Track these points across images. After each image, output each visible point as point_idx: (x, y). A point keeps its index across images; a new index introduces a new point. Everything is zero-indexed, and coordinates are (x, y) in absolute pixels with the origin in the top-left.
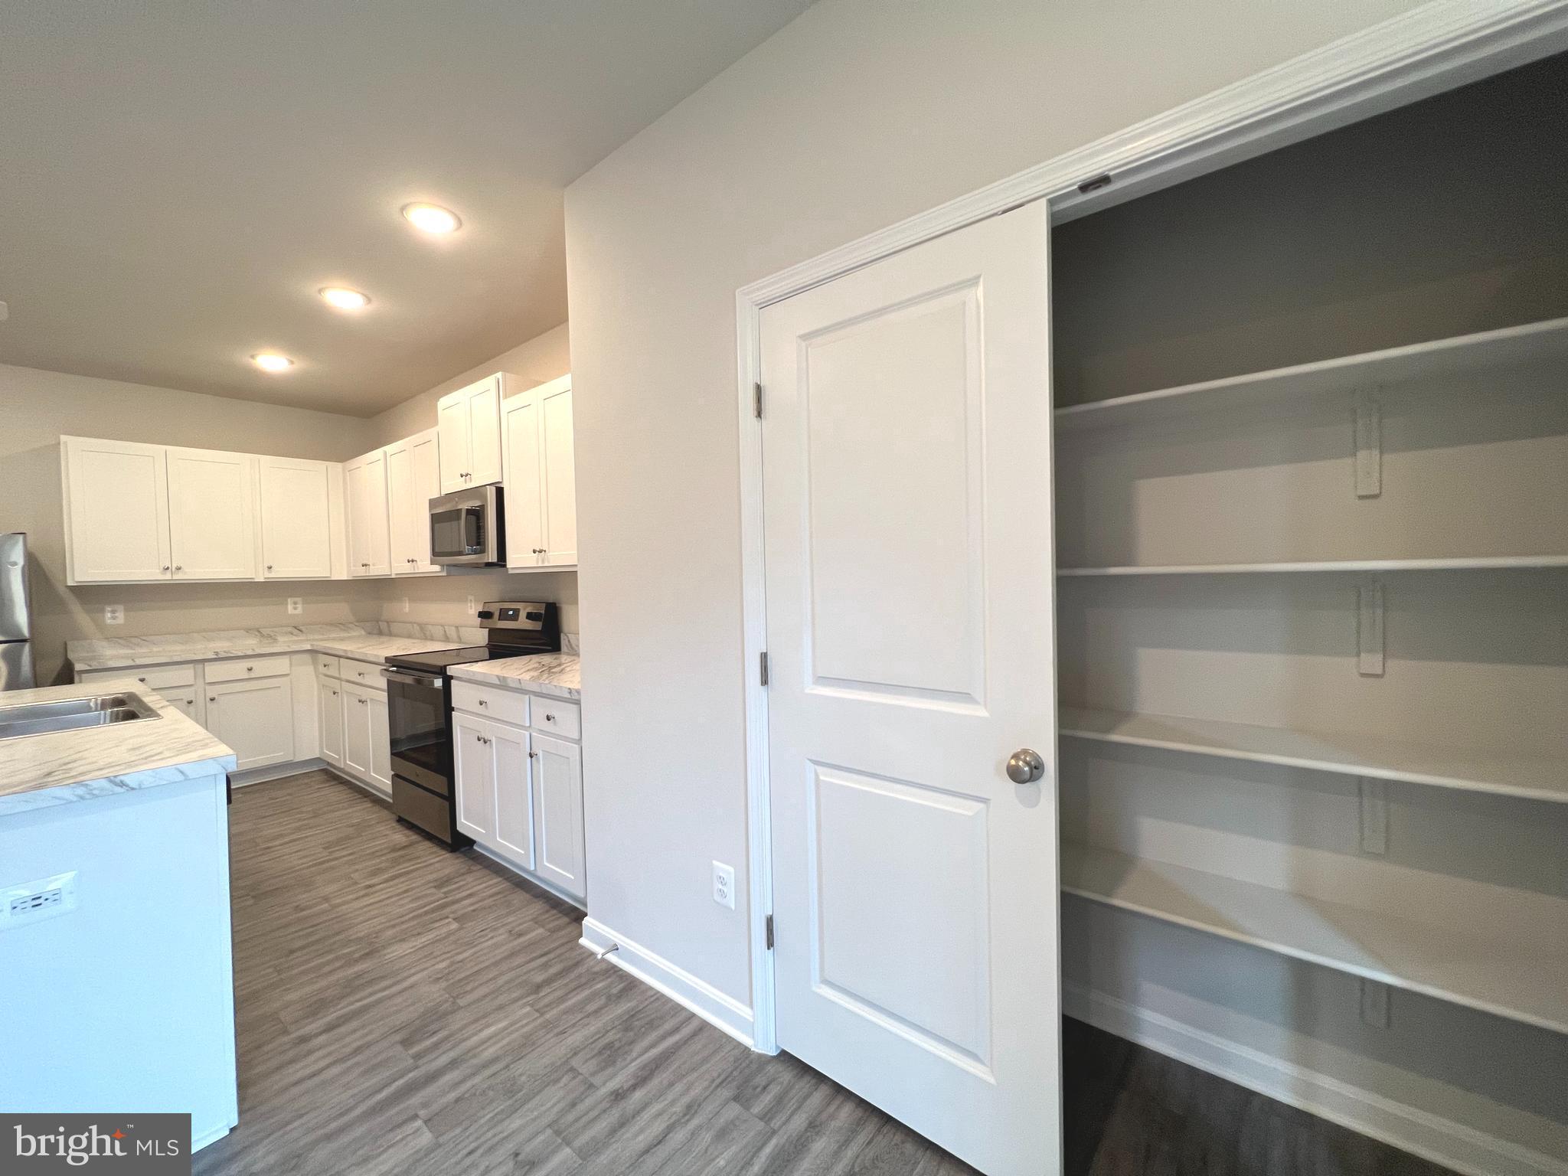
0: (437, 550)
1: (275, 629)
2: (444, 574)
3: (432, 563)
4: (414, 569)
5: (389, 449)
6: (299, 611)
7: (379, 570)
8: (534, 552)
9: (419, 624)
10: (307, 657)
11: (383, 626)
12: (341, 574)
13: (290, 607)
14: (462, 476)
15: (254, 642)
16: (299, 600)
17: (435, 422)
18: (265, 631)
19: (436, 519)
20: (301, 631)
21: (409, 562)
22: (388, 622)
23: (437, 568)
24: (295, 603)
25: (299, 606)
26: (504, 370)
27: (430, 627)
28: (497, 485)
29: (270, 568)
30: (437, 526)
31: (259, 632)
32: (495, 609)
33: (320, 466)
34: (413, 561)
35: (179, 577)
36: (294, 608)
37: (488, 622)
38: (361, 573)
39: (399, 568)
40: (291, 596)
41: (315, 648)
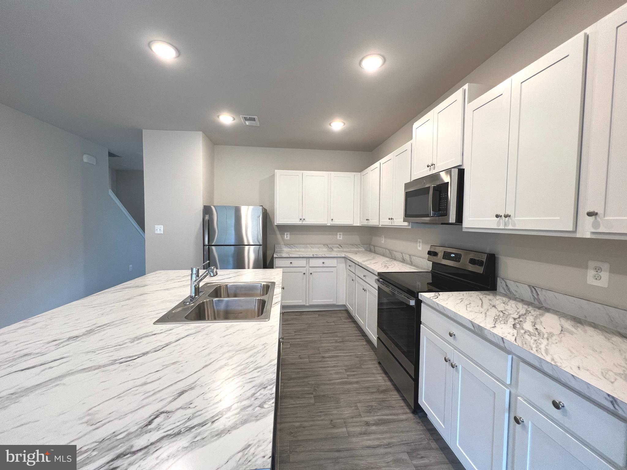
0: (408, 213)
1: (333, 245)
2: (410, 227)
3: (404, 221)
4: (392, 224)
5: (382, 161)
6: (341, 238)
7: (374, 222)
8: (497, 216)
9: (389, 250)
10: (343, 260)
11: (372, 247)
12: (357, 224)
13: (338, 236)
14: (428, 167)
15: (326, 250)
16: (341, 233)
17: (411, 138)
18: (330, 246)
19: (408, 195)
20: (341, 247)
21: (389, 219)
22: (374, 246)
23: (406, 224)
24: (340, 235)
25: (341, 236)
26: (470, 82)
27: (395, 252)
28: (460, 168)
29: (332, 220)
30: (408, 199)
31: (328, 246)
32: (440, 251)
33: (350, 175)
34: (391, 219)
35: (304, 223)
36: (340, 237)
37: (435, 259)
38: (365, 223)
39: (385, 222)
40: (338, 232)
41: (346, 256)
